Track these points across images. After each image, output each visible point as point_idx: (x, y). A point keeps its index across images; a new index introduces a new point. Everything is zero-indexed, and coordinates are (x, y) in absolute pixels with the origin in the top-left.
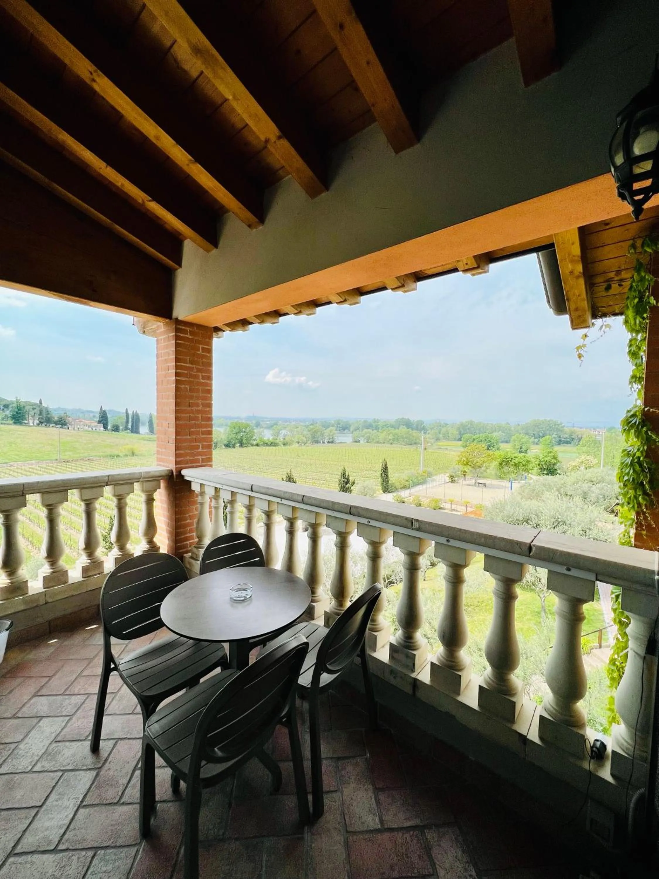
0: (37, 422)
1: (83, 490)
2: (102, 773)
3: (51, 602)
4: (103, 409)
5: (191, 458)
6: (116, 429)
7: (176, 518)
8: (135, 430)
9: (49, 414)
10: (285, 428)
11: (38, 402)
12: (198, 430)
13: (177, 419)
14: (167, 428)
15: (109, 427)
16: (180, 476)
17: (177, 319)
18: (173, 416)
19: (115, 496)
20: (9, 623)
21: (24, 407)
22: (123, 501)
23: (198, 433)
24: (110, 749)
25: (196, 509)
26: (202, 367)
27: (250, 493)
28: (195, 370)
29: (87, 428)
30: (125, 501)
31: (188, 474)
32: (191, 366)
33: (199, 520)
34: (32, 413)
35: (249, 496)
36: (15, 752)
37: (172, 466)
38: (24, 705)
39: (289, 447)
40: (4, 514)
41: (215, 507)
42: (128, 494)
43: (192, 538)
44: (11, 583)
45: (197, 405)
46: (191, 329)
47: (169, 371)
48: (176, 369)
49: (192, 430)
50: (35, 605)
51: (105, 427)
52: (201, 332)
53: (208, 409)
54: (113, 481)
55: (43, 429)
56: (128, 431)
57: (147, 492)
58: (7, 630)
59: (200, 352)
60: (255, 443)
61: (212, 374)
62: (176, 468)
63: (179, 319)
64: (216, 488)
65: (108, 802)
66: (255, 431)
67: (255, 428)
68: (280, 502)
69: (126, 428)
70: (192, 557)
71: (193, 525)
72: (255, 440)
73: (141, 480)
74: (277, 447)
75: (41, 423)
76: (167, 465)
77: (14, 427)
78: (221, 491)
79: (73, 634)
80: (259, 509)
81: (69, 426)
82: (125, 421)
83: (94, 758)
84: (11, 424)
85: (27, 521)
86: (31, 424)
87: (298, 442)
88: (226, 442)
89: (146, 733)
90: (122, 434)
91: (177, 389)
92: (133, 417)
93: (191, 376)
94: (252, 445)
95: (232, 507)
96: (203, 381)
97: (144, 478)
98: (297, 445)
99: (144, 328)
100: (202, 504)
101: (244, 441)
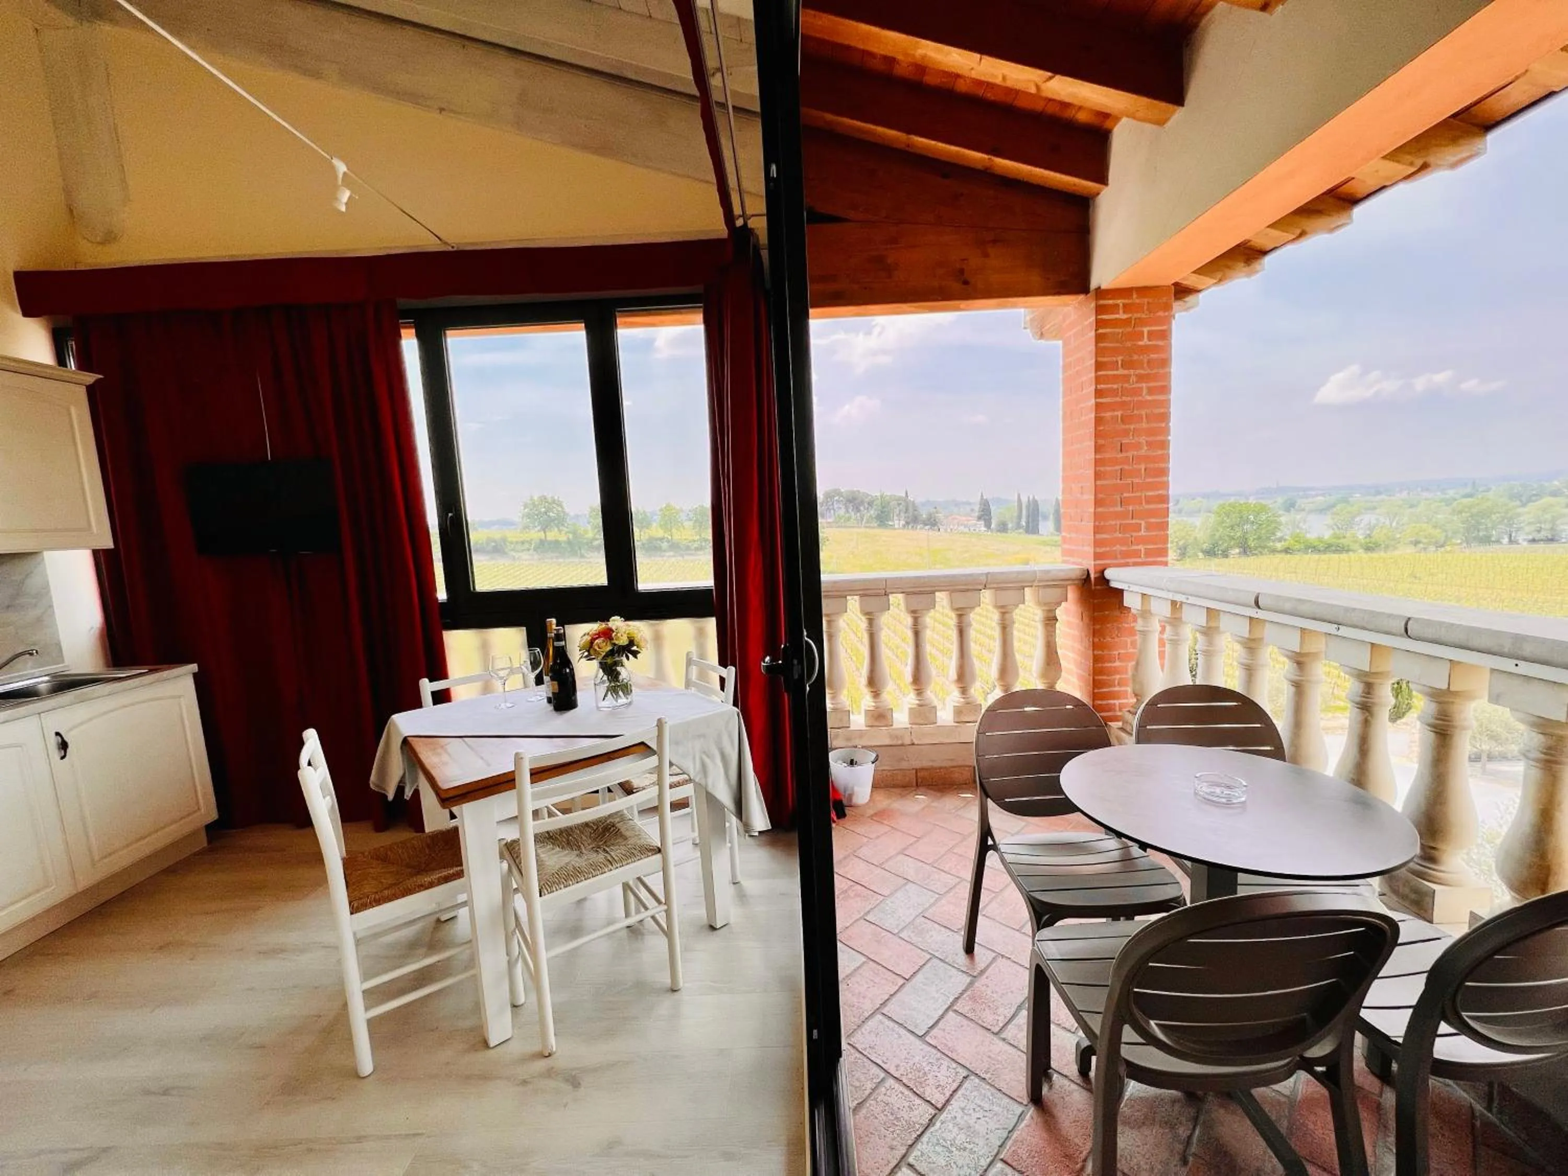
0: (902, 522)
1: (953, 594)
2: (976, 984)
3: (918, 745)
4: (985, 497)
5: (1124, 548)
6: (1003, 528)
7: (1094, 656)
8: (1032, 528)
9: (916, 510)
10: (1375, 508)
11: (904, 495)
12: (1138, 494)
13: (1098, 476)
14: (1079, 495)
15: (993, 526)
16: (1103, 580)
17: (1098, 289)
18: (1090, 472)
19: (997, 607)
20: (874, 755)
21: (889, 503)
22: (1007, 616)
23: (1138, 501)
24: (988, 962)
25: (1133, 644)
26: (1149, 371)
27: (1253, 612)
28: (1133, 379)
29: (962, 528)
30: (1012, 616)
31: (1117, 576)
32: (1126, 372)
33: (1137, 664)
34: (897, 511)
35: (1251, 618)
36: (882, 905)
37: (1089, 564)
38: (890, 858)
39: (1382, 554)
40: (868, 617)
41: (1171, 640)
42: (1017, 606)
43: (1124, 695)
44: (877, 707)
45: (1138, 446)
46: (1126, 301)
47: (1084, 391)
48: (1096, 384)
49: (1125, 495)
50: (900, 742)
51: (988, 525)
52: (1146, 300)
53: (1160, 452)
54: (994, 583)
55: (909, 532)
56: (1021, 531)
57: (1045, 604)
58: (873, 763)
59: (1145, 342)
60: (1279, 546)
61: (1170, 382)
62: (1095, 565)
63: (1103, 287)
64: (1174, 603)
65: (985, 1025)
66: (1283, 519)
67: (1281, 512)
68: (1334, 632)
69: (1018, 526)
70: (1122, 729)
71: (1126, 673)
72: (1280, 540)
73: (1036, 584)
74: (1344, 556)
75: (908, 523)
76: (1080, 560)
77: (878, 531)
78: (1184, 606)
79: (942, 796)
80: (1276, 650)
81: (940, 527)
82: (1015, 514)
83: (968, 960)
84: (874, 528)
85: (894, 657)
86: (896, 526)
87: (1416, 543)
88: (1205, 546)
89: (1036, 948)
90: (1012, 536)
91: (1098, 421)
92: (1028, 507)
93: (1124, 392)
94: (1274, 551)
95: (1210, 643)
96: (1149, 398)
97: (1040, 581)
98: (1411, 550)
99: (1042, 327)
100: (1144, 633)
101: (1252, 544)
